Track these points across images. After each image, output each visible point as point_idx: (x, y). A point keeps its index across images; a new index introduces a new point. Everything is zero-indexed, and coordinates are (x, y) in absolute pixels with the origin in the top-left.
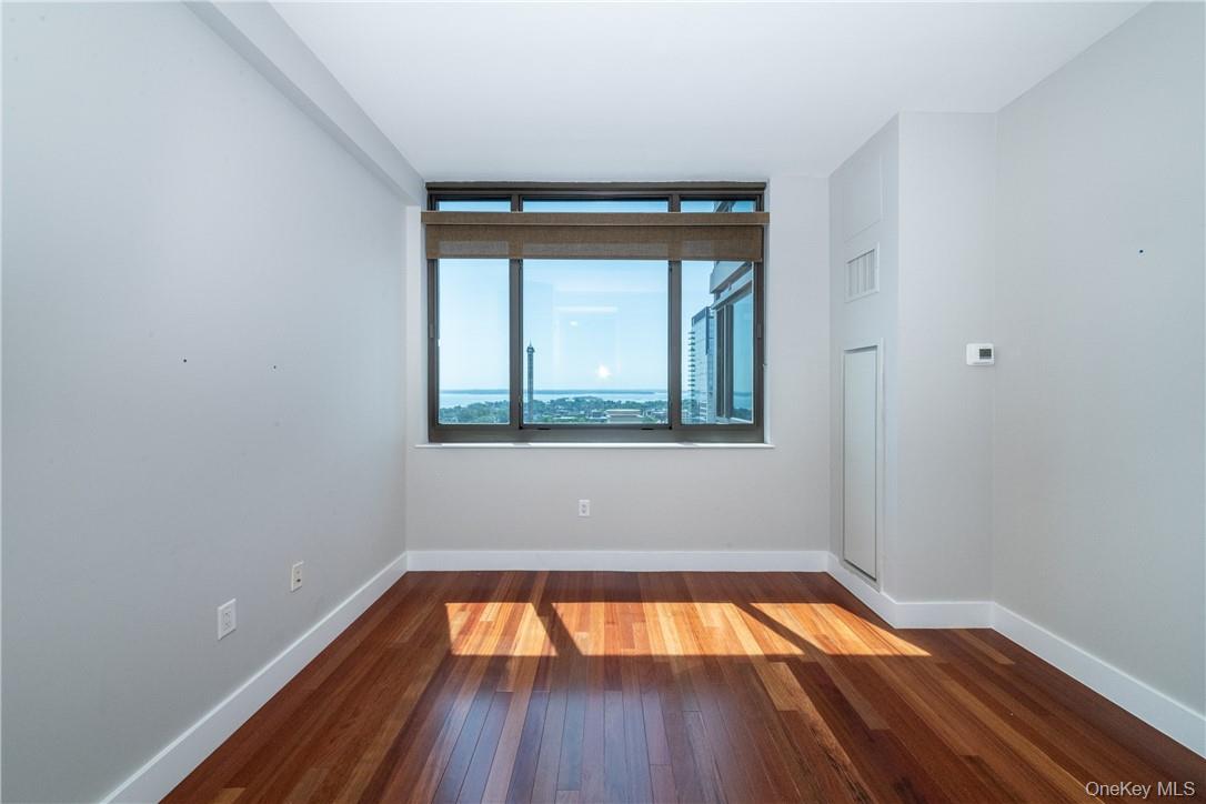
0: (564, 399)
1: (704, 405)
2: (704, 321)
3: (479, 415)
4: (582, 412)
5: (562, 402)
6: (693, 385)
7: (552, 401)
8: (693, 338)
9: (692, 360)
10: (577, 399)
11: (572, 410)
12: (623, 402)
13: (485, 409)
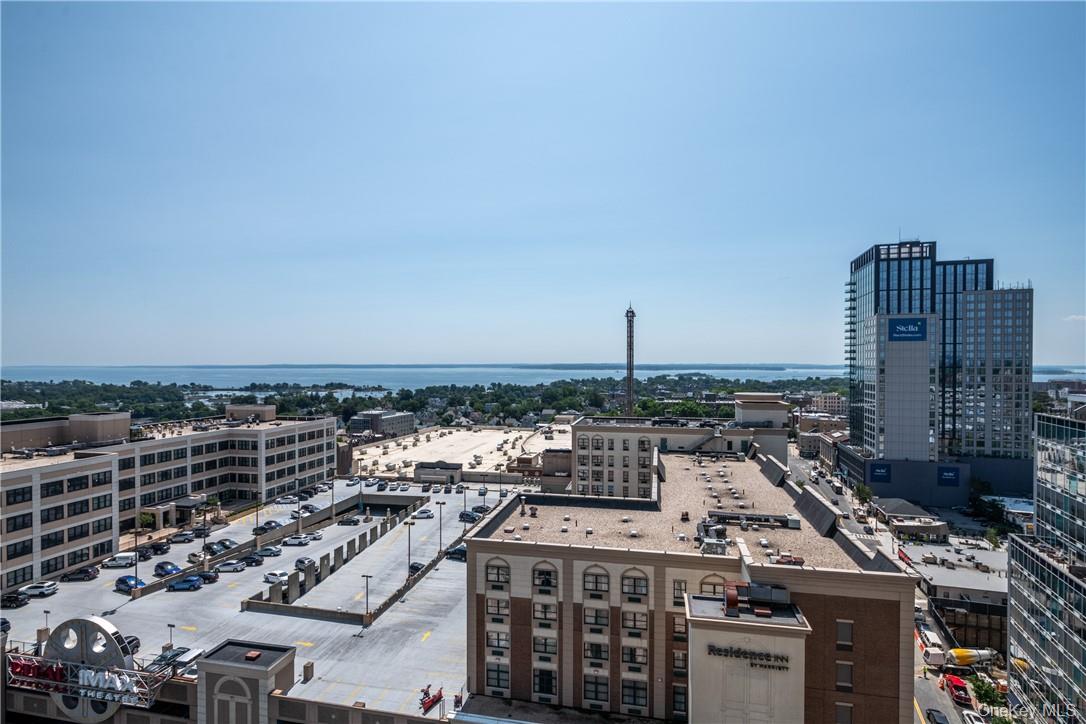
0: (664, 377)
1: (872, 388)
2: (871, 267)
3: (565, 396)
4: (690, 394)
5: (662, 379)
6: (851, 359)
7: (650, 379)
8: (852, 291)
9: (851, 323)
10: (681, 377)
11: (676, 391)
12: (743, 381)
13: (572, 387)
